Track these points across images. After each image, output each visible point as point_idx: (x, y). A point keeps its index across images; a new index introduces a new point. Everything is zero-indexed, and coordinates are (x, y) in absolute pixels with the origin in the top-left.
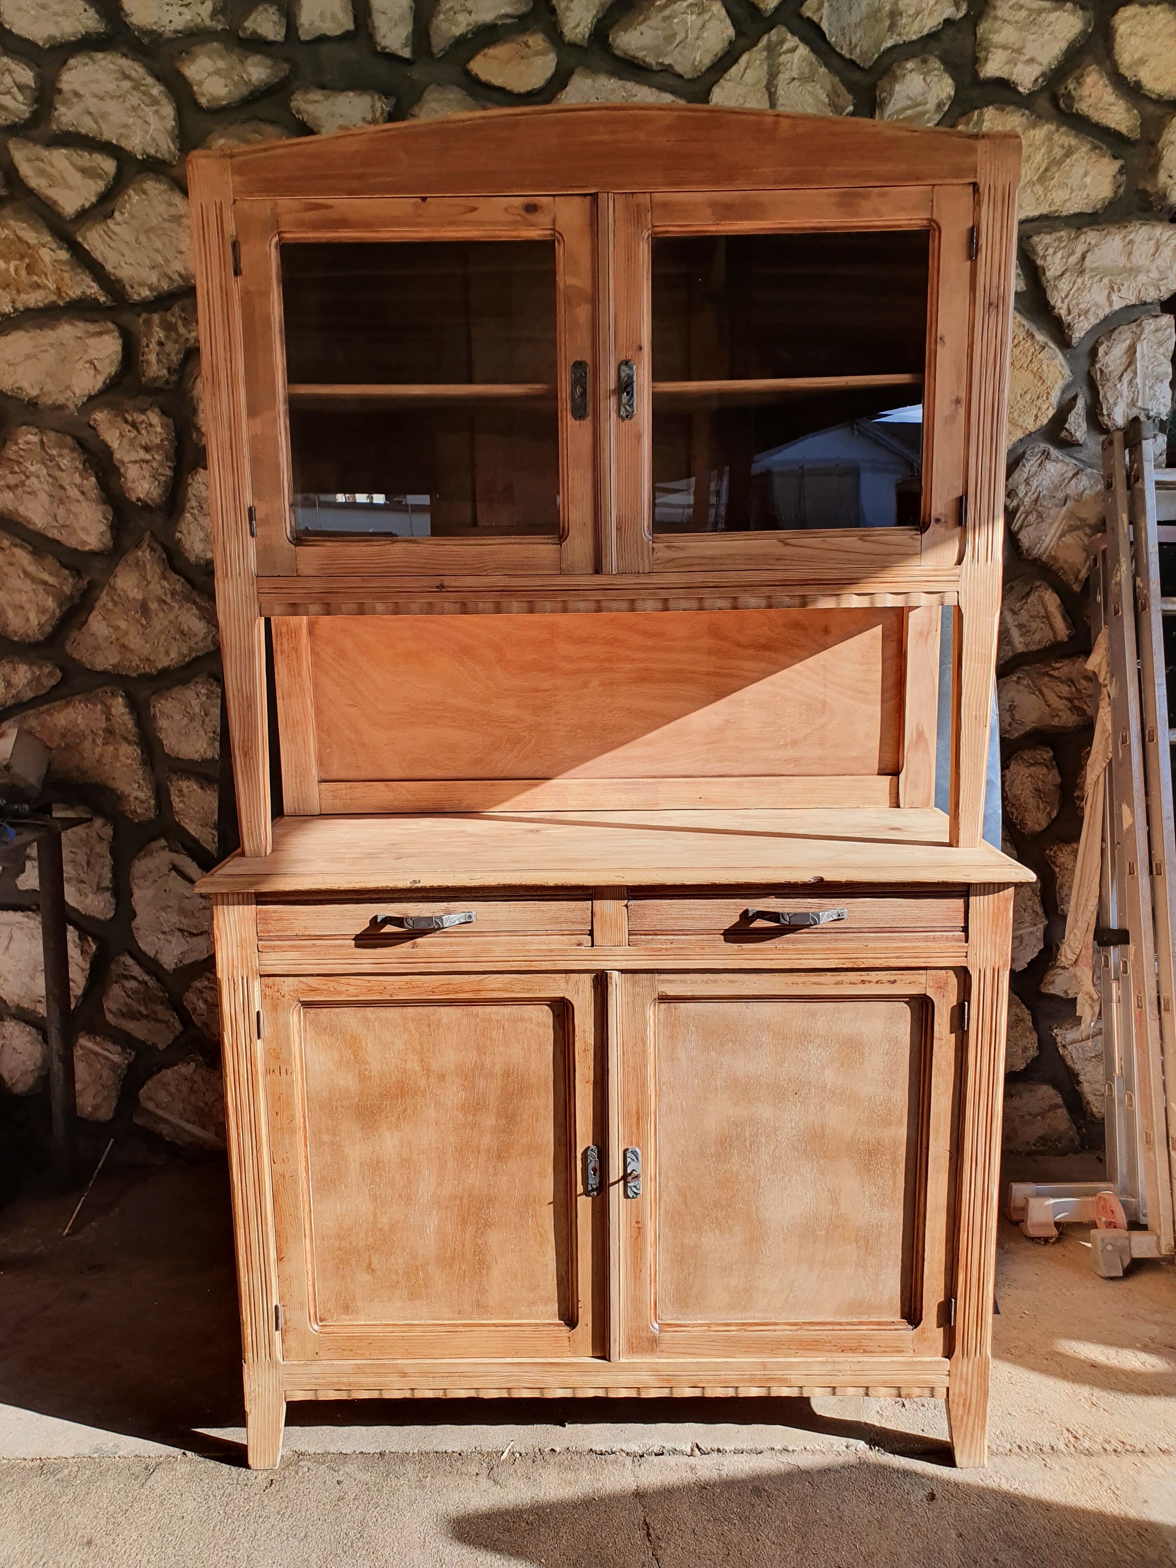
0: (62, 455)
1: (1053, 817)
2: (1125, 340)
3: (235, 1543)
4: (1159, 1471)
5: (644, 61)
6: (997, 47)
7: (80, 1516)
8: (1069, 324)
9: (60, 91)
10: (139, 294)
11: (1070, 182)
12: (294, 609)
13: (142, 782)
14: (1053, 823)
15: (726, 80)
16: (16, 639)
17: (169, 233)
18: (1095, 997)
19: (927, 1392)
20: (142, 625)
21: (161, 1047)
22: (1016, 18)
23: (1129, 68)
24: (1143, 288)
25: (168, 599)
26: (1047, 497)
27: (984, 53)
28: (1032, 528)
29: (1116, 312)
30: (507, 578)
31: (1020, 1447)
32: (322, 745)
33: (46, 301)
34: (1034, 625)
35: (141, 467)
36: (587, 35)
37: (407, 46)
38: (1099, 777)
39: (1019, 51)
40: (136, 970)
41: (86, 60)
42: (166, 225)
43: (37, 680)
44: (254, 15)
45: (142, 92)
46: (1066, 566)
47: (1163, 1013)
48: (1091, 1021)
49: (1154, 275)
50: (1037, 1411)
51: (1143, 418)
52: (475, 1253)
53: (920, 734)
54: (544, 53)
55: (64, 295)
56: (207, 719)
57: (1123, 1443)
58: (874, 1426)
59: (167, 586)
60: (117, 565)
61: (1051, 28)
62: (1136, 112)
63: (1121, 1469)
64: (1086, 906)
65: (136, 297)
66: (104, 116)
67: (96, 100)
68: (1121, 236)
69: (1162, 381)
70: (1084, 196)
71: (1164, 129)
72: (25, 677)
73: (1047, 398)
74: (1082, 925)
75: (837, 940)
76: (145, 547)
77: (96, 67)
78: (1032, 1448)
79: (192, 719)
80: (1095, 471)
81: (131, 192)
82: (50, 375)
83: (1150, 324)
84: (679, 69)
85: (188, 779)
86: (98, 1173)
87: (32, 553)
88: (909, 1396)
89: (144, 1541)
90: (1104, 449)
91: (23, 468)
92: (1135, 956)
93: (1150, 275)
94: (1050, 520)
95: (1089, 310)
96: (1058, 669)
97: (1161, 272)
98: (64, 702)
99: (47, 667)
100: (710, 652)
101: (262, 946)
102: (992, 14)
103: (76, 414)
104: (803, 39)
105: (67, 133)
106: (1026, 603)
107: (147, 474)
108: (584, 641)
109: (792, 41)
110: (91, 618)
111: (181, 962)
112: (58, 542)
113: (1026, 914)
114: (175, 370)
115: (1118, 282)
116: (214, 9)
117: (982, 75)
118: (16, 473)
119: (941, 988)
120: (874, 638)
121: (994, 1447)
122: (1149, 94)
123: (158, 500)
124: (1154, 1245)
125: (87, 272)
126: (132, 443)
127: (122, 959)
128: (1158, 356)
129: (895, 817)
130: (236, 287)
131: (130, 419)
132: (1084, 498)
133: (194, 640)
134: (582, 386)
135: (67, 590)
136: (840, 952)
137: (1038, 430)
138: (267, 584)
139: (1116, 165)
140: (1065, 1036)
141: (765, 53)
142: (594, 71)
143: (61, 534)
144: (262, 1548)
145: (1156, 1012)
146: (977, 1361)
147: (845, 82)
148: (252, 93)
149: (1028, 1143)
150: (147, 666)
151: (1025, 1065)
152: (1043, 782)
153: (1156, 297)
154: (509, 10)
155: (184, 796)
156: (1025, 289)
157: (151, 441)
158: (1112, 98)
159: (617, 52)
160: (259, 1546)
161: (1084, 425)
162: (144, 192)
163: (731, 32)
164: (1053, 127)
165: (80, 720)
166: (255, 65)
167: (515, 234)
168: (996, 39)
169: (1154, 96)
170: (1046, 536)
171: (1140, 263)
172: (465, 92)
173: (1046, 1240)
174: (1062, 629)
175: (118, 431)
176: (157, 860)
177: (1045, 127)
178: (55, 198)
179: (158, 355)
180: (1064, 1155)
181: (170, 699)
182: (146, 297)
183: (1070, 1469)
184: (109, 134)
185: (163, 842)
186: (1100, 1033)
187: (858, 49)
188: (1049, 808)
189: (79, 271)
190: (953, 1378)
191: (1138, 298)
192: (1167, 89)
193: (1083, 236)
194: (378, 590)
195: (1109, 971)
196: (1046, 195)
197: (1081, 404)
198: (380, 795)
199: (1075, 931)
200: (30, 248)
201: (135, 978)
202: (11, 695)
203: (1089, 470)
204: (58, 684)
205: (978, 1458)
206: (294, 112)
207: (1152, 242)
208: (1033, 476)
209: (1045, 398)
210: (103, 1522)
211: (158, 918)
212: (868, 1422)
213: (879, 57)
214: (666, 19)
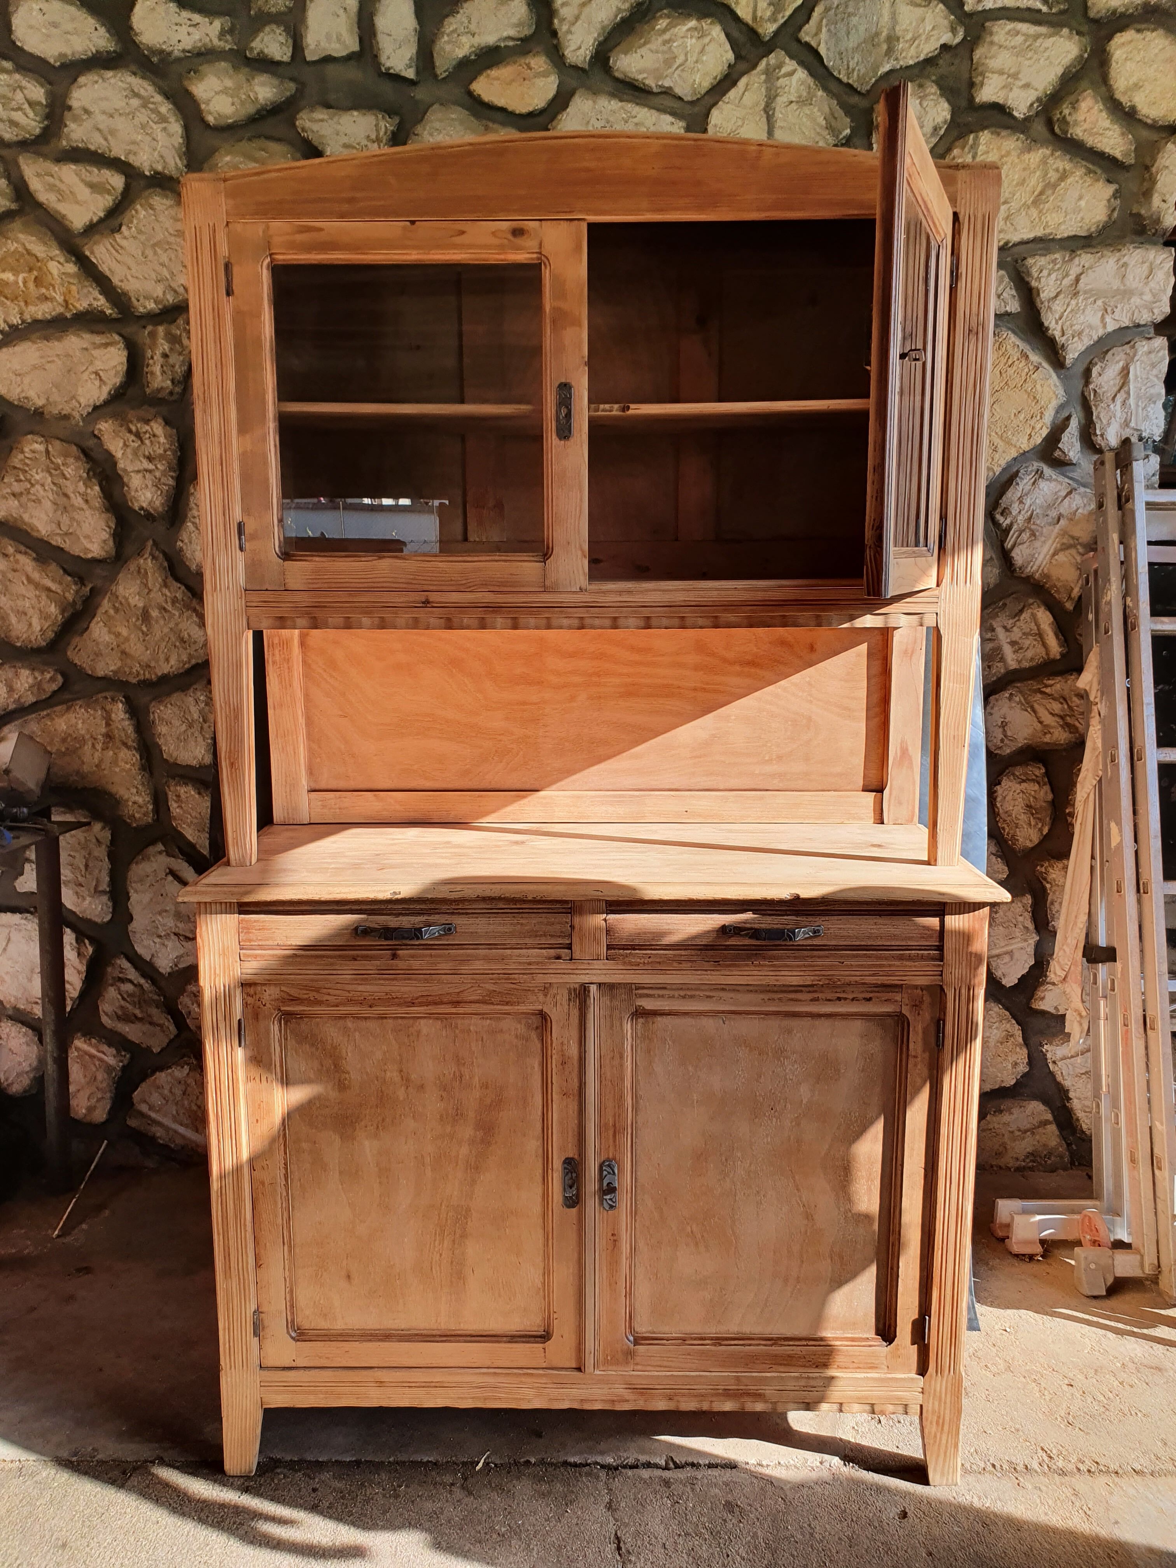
0: (67, 464)
1: (1045, 833)
2: (1118, 362)
3: (208, 1548)
4: (1132, 1491)
5: (644, 84)
6: (993, 72)
7: (57, 1519)
8: (1063, 345)
9: (70, 108)
10: (145, 307)
11: (1064, 205)
12: (282, 622)
13: (140, 787)
14: (1045, 839)
15: (724, 102)
16: (19, 644)
17: (175, 247)
18: (1084, 1013)
19: (901, 1409)
20: (143, 633)
21: (156, 1050)
22: (1012, 44)
23: (1125, 93)
24: (1137, 311)
25: (169, 607)
26: (1041, 516)
27: (980, 78)
28: (1025, 546)
29: (1109, 334)
30: (491, 595)
31: (994, 1466)
32: (312, 754)
33: (53, 313)
34: (1027, 643)
35: (144, 477)
36: (588, 58)
37: (411, 67)
38: (1089, 795)
39: (1015, 76)
40: (132, 973)
41: (96, 78)
42: (172, 239)
43: (38, 685)
44: (261, 34)
45: (151, 110)
46: (1059, 584)
47: (1149, 1032)
48: (1080, 1038)
49: (1148, 297)
50: (1013, 1430)
51: (1134, 440)
52: (452, 1262)
53: (904, 752)
54: (545, 75)
55: (71, 306)
56: (206, 726)
57: (1097, 1463)
58: (849, 1442)
59: (168, 594)
60: (118, 573)
61: (1046, 54)
62: (1130, 136)
63: (1093, 1489)
64: (1075, 923)
65: (141, 310)
66: (113, 132)
67: (104, 117)
68: (1115, 259)
69: (1155, 403)
70: (1079, 219)
71: (1158, 153)
72: (27, 682)
73: (1041, 418)
74: (1072, 942)
75: (812, 957)
76: (146, 556)
77: (106, 85)
78: (1005, 1466)
79: (190, 726)
80: (1088, 490)
81: (138, 207)
82: (57, 386)
83: (1144, 346)
84: (678, 91)
85: (186, 784)
86: (90, 1175)
87: (35, 560)
88: (882, 1413)
89: (118, 1545)
90: (1095, 469)
91: (29, 477)
92: (1122, 975)
93: (1145, 297)
94: (1043, 539)
95: (1082, 331)
96: (1051, 686)
97: (1154, 296)
98: (64, 707)
99: (49, 672)
100: (696, 668)
101: (245, 955)
102: (988, 39)
103: (81, 424)
104: (801, 63)
105: (75, 150)
106: (1019, 620)
107: (150, 484)
108: (572, 655)
109: (790, 65)
110: (92, 625)
111: (176, 965)
112: (62, 549)
113: (1017, 930)
114: (179, 382)
115: (1112, 304)
116: (222, 29)
117: (977, 100)
118: (21, 481)
119: (916, 1006)
120: (858, 655)
121: (968, 1465)
122: (1145, 119)
123: (160, 509)
124: (1138, 1264)
125: (94, 285)
126: (135, 452)
127: (118, 962)
128: (1151, 377)
129: (879, 834)
130: (228, 307)
131: (134, 429)
132: (1077, 518)
133: (194, 647)
134: (567, 407)
135: (70, 596)
136: (816, 968)
137: (1031, 450)
138: (255, 598)
139: (1111, 189)
140: (1054, 1051)
141: (763, 77)
142: (595, 92)
143: (65, 541)
144: (235, 1554)
145: (1142, 1030)
146: (950, 1378)
147: (842, 105)
148: (258, 112)
149: (1017, 1159)
150: (147, 673)
151: (1014, 1081)
152: (1035, 798)
153: (1149, 319)
154: (512, 32)
155: (182, 802)
156: (1019, 310)
157: (154, 451)
158: (1107, 123)
159: (617, 74)
160: (232, 1552)
161: (1078, 445)
162: (151, 207)
163: (730, 56)
164: (1048, 152)
165: (80, 726)
166: (263, 84)
167: (502, 257)
168: (993, 64)
169: (1149, 121)
170: (1039, 554)
171: (1134, 286)
172: (467, 113)
173: (1031, 1257)
174: (1055, 647)
175: (122, 441)
176: (155, 866)
177: (1040, 151)
178: (64, 212)
179: (162, 366)
180: (1052, 1171)
181: (169, 706)
182: (152, 310)
183: (1043, 1488)
184: (118, 151)
185: (160, 847)
186: (1088, 1051)
187: (855, 73)
188: (1040, 825)
189: (86, 283)
190: (926, 1396)
191: (1131, 320)
192: (1161, 115)
193: (1077, 259)
194: (363, 605)
195: (1098, 989)
196: (1040, 218)
197: (1074, 425)
198: (370, 804)
199: (1065, 947)
200: (38, 261)
201: (131, 981)
202: (12, 700)
203: (1082, 489)
204: (60, 689)
205: (951, 1475)
206: (300, 131)
207: (1147, 264)
208: (1026, 495)
209: (1038, 418)
210: (79, 1525)
211: (154, 921)
212: (843, 1437)
213: (877, 81)
214: (665, 42)
